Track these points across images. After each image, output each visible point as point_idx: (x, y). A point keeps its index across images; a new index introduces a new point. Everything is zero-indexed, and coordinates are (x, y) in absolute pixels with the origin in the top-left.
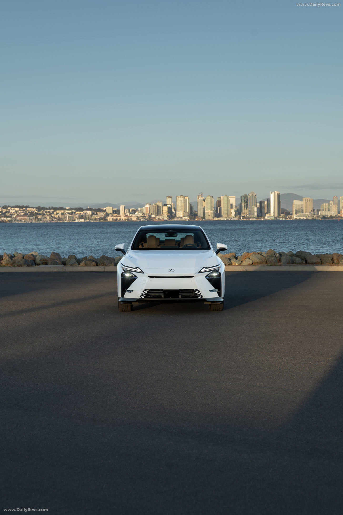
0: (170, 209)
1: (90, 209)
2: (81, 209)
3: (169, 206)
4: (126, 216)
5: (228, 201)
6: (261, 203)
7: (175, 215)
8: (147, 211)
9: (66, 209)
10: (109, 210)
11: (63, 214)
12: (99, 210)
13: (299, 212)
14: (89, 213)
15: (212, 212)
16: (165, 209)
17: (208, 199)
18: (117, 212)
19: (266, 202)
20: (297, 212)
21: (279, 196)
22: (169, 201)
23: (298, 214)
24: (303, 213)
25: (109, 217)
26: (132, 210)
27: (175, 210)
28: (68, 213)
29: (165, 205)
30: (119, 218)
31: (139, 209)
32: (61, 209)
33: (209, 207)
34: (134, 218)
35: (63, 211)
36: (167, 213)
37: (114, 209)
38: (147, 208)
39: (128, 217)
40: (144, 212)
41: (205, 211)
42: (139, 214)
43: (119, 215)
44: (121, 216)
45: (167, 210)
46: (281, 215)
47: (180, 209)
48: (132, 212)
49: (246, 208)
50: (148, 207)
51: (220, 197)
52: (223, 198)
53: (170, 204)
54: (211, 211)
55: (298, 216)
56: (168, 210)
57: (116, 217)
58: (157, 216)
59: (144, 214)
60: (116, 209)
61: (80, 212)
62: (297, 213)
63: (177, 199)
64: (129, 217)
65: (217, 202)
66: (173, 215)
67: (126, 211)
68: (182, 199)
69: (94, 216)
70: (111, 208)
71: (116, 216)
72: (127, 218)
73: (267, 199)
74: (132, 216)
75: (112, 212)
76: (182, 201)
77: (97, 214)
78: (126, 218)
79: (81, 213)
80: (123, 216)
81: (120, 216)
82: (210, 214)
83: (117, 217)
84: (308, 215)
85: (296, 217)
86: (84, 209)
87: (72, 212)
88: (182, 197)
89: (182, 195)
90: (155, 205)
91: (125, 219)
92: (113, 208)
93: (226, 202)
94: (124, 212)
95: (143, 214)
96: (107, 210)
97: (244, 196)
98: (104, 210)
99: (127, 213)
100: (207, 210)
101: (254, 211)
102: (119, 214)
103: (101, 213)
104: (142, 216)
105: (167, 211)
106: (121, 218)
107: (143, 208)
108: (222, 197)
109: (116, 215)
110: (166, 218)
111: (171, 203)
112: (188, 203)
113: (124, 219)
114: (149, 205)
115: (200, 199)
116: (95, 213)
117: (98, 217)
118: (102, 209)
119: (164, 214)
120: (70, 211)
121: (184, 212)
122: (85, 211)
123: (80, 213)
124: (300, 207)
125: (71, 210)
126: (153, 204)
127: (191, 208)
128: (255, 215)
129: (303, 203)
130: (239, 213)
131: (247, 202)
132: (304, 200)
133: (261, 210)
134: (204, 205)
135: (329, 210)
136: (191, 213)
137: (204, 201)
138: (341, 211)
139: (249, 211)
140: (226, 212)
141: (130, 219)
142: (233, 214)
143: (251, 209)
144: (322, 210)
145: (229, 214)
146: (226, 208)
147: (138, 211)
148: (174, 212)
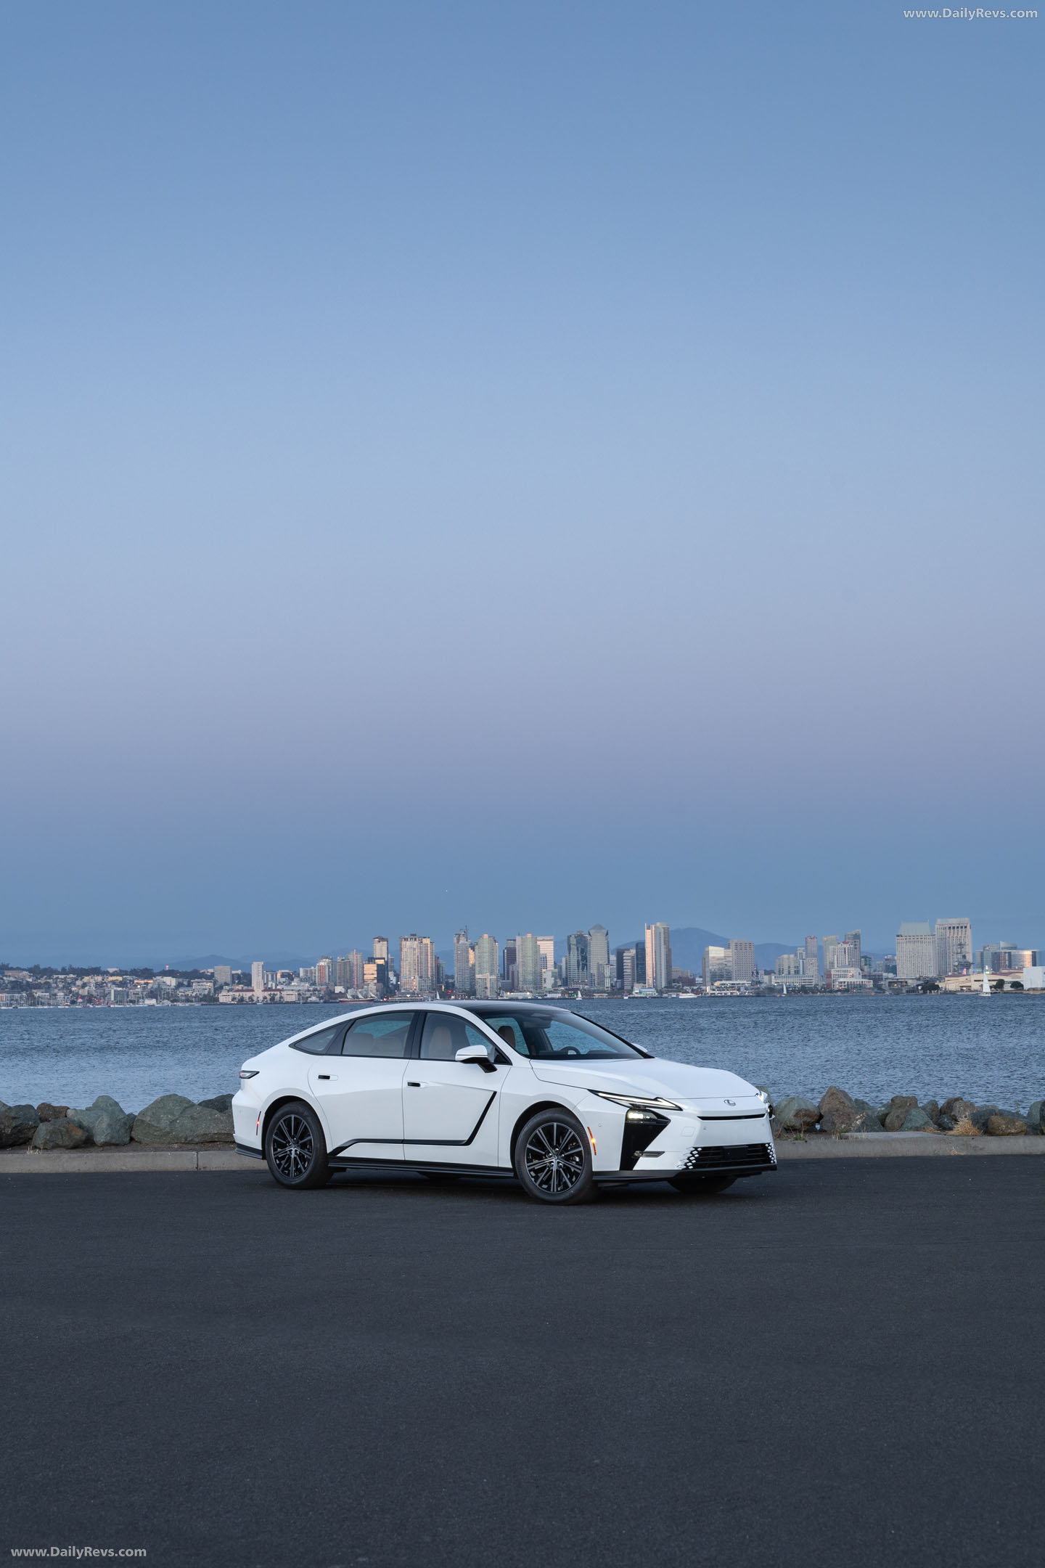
0: (382, 971)
1: (171, 973)
2: (147, 974)
3: (381, 962)
4: (266, 990)
5: (536, 949)
6: (620, 954)
7: (397, 987)
8: (321, 977)
9: (107, 973)
10: (223, 974)
11: (99, 985)
12: (196, 975)
13: (721, 977)
14: (171, 982)
15: (494, 977)
16: (371, 971)
17: (485, 943)
18: (245, 979)
19: (633, 952)
20: (715, 977)
21: (667, 931)
22: (381, 950)
23: (717, 984)
24: (729, 979)
25: (224, 993)
26: (283, 976)
27: (397, 976)
28: (114, 983)
29: (371, 960)
31: (301, 971)
32: (96, 971)
33: (486, 966)
34: (289, 995)
35: (99, 978)
36: (376, 981)
37: (234, 972)
38: (321, 968)
39: (272, 993)
40: (313, 978)
41: (474, 975)
42: (303, 984)
43: (250, 988)
44: (255, 989)
45: (376, 973)
46: (674, 984)
47: (409, 971)
48: (284, 980)
49: (583, 969)
50: (324, 966)
51: (515, 940)
52: (523, 941)
53: (384, 959)
54: (491, 974)
55: (718, 989)
56: (378, 974)
57: (241, 993)
58: (349, 990)
59: (314, 984)
60: (239, 972)
61: (146, 981)
62: (716, 981)
63: (401, 945)
64: (275, 993)
65: (506, 951)
66: (390, 986)
67: (267, 976)
68: (416, 944)
69: (182, 990)
70: (228, 968)
71: (242, 990)
72: (270, 995)
73: (637, 945)
74: (283, 990)
75: (229, 980)
76: (414, 949)
77: (189, 985)
78: (266, 994)
79: (147, 984)
80: (260, 991)
81: (253, 991)
82: (488, 986)
83: (244, 993)
84: (743, 984)
85: (714, 990)
86: (155, 971)
87: (123, 979)
88: (415, 940)
89: (415, 935)
90: (342, 960)
91: (265, 998)
92: (232, 969)
93: (530, 952)
94: (263, 978)
95: (311, 985)
96: (216, 975)
97: (576, 937)
98: (209, 974)
99: (270, 983)
100: (480, 972)
101: (603, 973)
102: (248, 986)
103: (201, 984)
104: (309, 991)
105: (376, 976)
106: (253, 995)
107: (312, 968)
108: (518, 939)
109: (240, 987)
110: (373, 996)
111: (385, 956)
112: (432, 953)
113: (261, 999)
114: (327, 960)
115: (462, 944)
116: (185, 983)
117: (194, 995)
118: (201, 972)
119: (368, 985)
120: (120, 979)
121: (421, 977)
122: (158, 978)
123: (145, 983)
124: (722, 964)
125: (121, 975)
126: (339, 959)
127: (438, 967)
128: (608, 983)
129: (729, 952)
130: (565, 982)
131: (583, 951)
132: (733, 945)
133: (620, 974)
134: (471, 962)
135: (797, 972)
136: (438, 981)
137: (473, 948)
138: (829, 976)
139: (592, 975)
140: (530, 977)
141: (277, 998)
142: (549, 984)
143: (594, 970)
144: (781, 972)
145: (538, 982)
146: (530, 968)
147: (299, 976)
148: (393, 979)
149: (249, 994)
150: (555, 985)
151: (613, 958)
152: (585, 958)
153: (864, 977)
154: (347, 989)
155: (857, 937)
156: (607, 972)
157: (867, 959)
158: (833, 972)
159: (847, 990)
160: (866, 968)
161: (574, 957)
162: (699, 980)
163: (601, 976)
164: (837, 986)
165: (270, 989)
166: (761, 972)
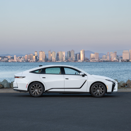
0: (36, 57)
3: (36, 55)
5: (62, 54)
6: (76, 55)
7: (39, 60)
8: (26, 58)
12: (5, 57)
13: (93, 59)
16: (34, 57)
17: (53, 53)
18: (13, 58)
19: (78, 54)
20: (92, 59)
21: (84, 51)
22: (36, 54)
23: (92, 60)
24: (94, 59)
25: (9, 60)
26: (19, 57)
27: (39, 58)
29: (34, 55)
30: (13, 61)
31: (22, 57)
33: (54, 56)
34: (21, 61)
36: (35, 59)
38: (26, 56)
41: (52, 58)
46: (85, 60)
47: (41, 57)
55: (93, 61)
59: (25, 59)
63: (39, 53)
65: (57, 54)
67: (17, 57)
68: (42, 52)
69: (2, 60)
70: (10, 56)
75: (10, 58)
82: (54, 59)
84: (97, 60)
93: (61, 54)
97: (69, 52)
98: (7, 57)
103: (5, 59)
107: (24, 56)
112: (44, 54)
116: (3, 58)
121: (43, 58)
124: (93, 57)
126: (29, 55)
127: (46, 57)
128: (74, 60)
129: (94, 55)
130: (67, 59)
131: (70, 54)
132: (95, 54)
133: (76, 58)
134: (51, 56)
135: (106, 58)
136: (46, 59)
137: (51, 53)
138: (111, 59)
139: (71, 58)
140: (61, 58)
141: (18, 61)
142: (64, 59)
143: (72, 57)
144: (103, 58)
145: (62, 59)
146: (61, 57)
147: (22, 58)
148: (38, 59)
149: (14, 61)
150: (65, 60)
151: (75, 55)
152: (70, 55)
153: (117, 59)
154: (30, 60)
155: (116, 52)
156: (74, 58)
157: (117, 56)
158: (112, 58)
159: (114, 61)
160: (117, 58)
161: (69, 55)
162: (89, 59)
163: (73, 58)
164: (112, 61)
165: (17, 60)
166: (100, 58)
